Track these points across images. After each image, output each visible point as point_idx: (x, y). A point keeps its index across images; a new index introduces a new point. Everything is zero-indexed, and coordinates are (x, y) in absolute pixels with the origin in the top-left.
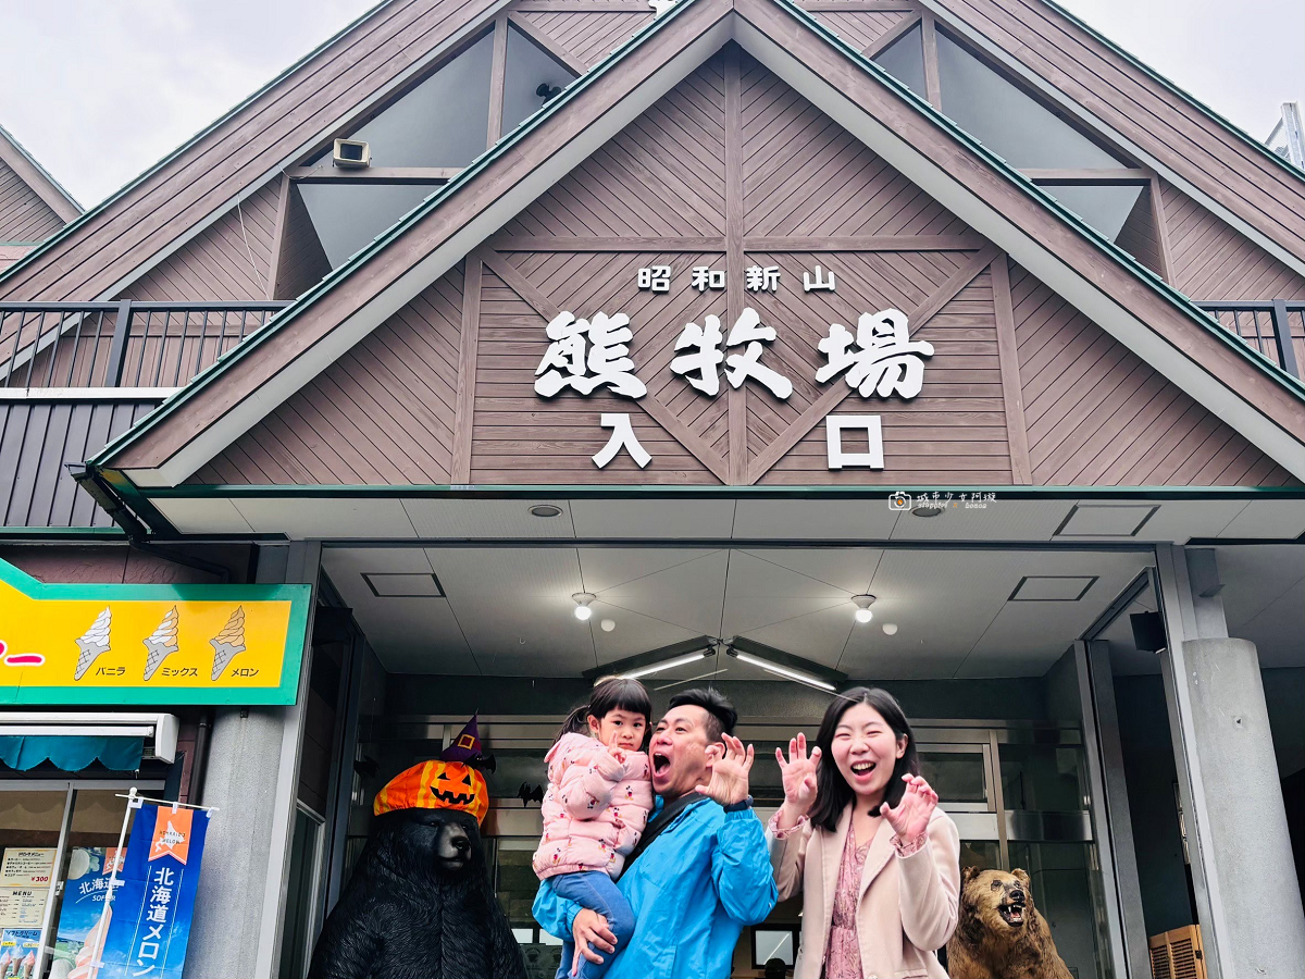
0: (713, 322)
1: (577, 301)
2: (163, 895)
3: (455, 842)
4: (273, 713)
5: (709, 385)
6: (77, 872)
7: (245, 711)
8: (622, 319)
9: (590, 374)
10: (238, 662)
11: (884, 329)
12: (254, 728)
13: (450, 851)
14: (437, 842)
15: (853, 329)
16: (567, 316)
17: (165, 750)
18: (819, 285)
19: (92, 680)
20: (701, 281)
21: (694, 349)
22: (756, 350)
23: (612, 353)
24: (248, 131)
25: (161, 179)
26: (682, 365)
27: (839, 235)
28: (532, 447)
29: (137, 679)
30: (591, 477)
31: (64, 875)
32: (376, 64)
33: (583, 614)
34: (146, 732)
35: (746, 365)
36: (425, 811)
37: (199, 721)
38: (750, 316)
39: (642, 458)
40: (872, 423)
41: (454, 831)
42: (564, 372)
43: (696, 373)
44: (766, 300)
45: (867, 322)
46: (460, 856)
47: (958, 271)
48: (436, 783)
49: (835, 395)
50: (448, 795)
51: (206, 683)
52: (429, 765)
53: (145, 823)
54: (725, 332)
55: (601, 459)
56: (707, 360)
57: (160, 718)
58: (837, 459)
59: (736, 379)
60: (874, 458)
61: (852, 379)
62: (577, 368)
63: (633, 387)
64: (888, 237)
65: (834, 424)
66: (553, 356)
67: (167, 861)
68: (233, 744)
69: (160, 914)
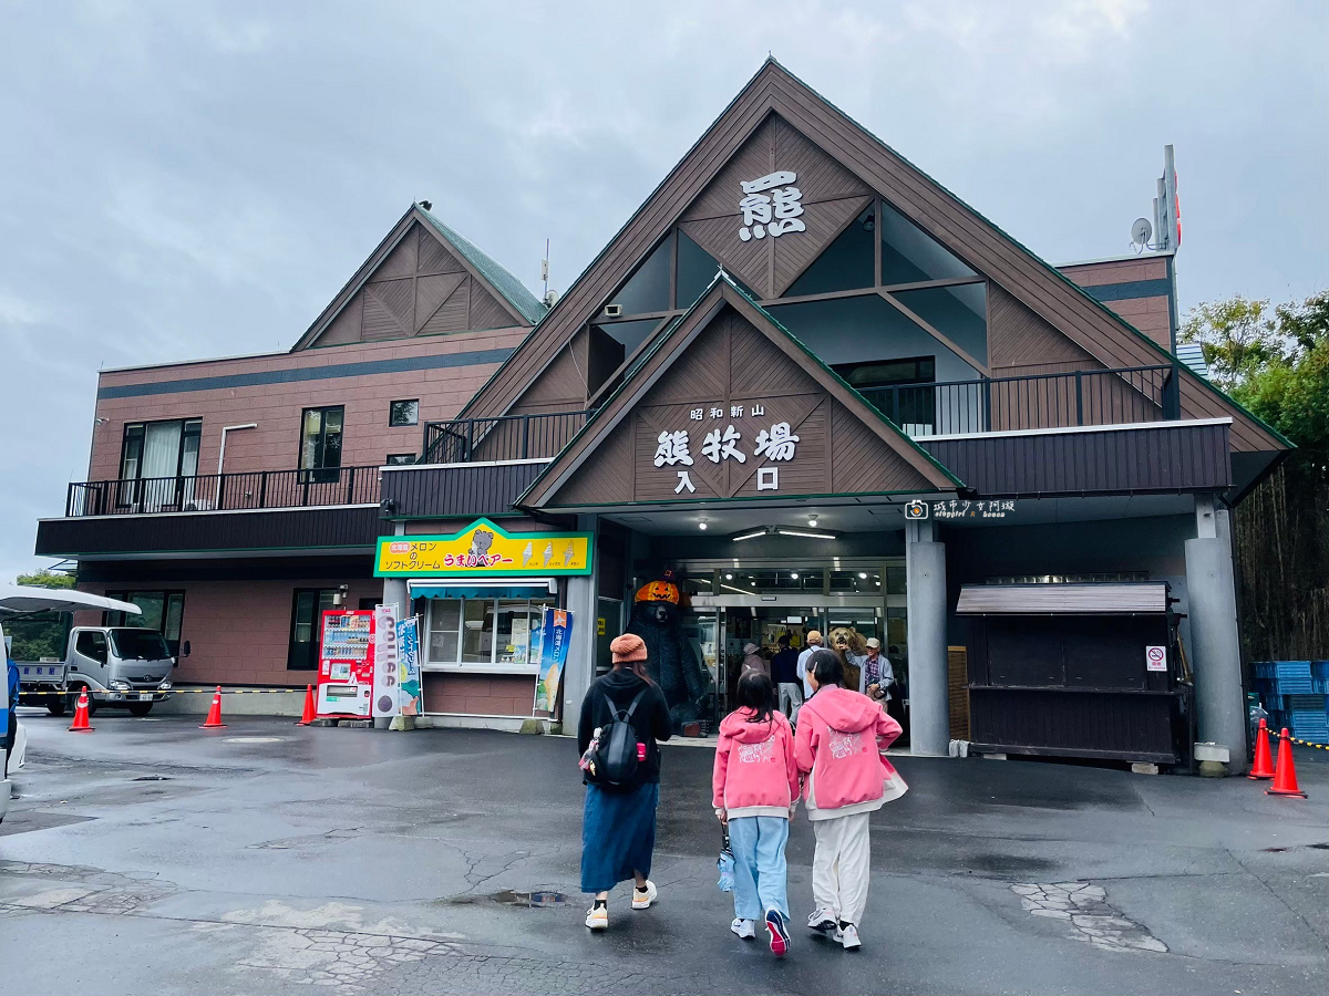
0: (717, 432)
1: (669, 426)
2: (559, 637)
3: (661, 613)
4: (586, 577)
5: (715, 458)
6: (534, 627)
7: (577, 577)
8: (685, 433)
9: (673, 457)
10: (573, 560)
11: (781, 431)
12: (580, 582)
13: (659, 616)
14: (655, 613)
15: (769, 432)
16: (665, 433)
17: (553, 590)
18: (758, 413)
19: (528, 568)
20: (713, 415)
21: (710, 444)
22: (733, 443)
23: (681, 447)
24: (570, 306)
25: (538, 334)
26: (705, 451)
27: (767, 390)
28: (655, 486)
29: (541, 567)
30: (676, 497)
31: (531, 628)
32: (619, 265)
33: (703, 527)
34: (545, 585)
35: (729, 450)
36: (651, 601)
37: (563, 580)
38: (731, 428)
39: (692, 489)
40: (774, 471)
41: (661, 609)
42: (664, 456)
43: (711, 454)
44: (738, 421)
45: (775, 428)
46: (663, 618)
47: (813, 401)
48: (654, 591)
49: (762, 459)
50: (659, 595)
51: (563, 567)
52: (652, 584)
53: (550, 615)
54: (722, 435)
55: (678, 490)
56: (715, 448)
57: (549, 580)
58: (761, 486)
59: (725, 456)
60: (774, 486)
61: (767, 453)
62: (669, 455)
63: (689, 461)
64: (787, 390)
65: (761, 471)
66: (660, 450)
67: (560, 627)
68: (574, 588)
69: (559, 643)
